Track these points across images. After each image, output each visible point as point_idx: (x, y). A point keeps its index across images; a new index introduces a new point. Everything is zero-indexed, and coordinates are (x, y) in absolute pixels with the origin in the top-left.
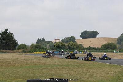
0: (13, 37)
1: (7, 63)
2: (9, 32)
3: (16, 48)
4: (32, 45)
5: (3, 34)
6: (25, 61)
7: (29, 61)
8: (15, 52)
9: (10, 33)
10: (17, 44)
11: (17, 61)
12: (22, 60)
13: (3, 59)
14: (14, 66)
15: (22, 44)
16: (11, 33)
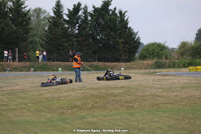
0: (127, 24)
1: (112, 98)
2: (115, 9)
3: (137, 55)
4: (184, 45)
5: (97, 13)
6: (163, 94)
7: (175, 94)
8: (132, 68)
9: (117, 12)
10: (138, 43)
11: (138, 94)
12: (153, 91)
13: (98, 89)
14: (132, 106)
15: (153, 44)
16: (120, 12)
